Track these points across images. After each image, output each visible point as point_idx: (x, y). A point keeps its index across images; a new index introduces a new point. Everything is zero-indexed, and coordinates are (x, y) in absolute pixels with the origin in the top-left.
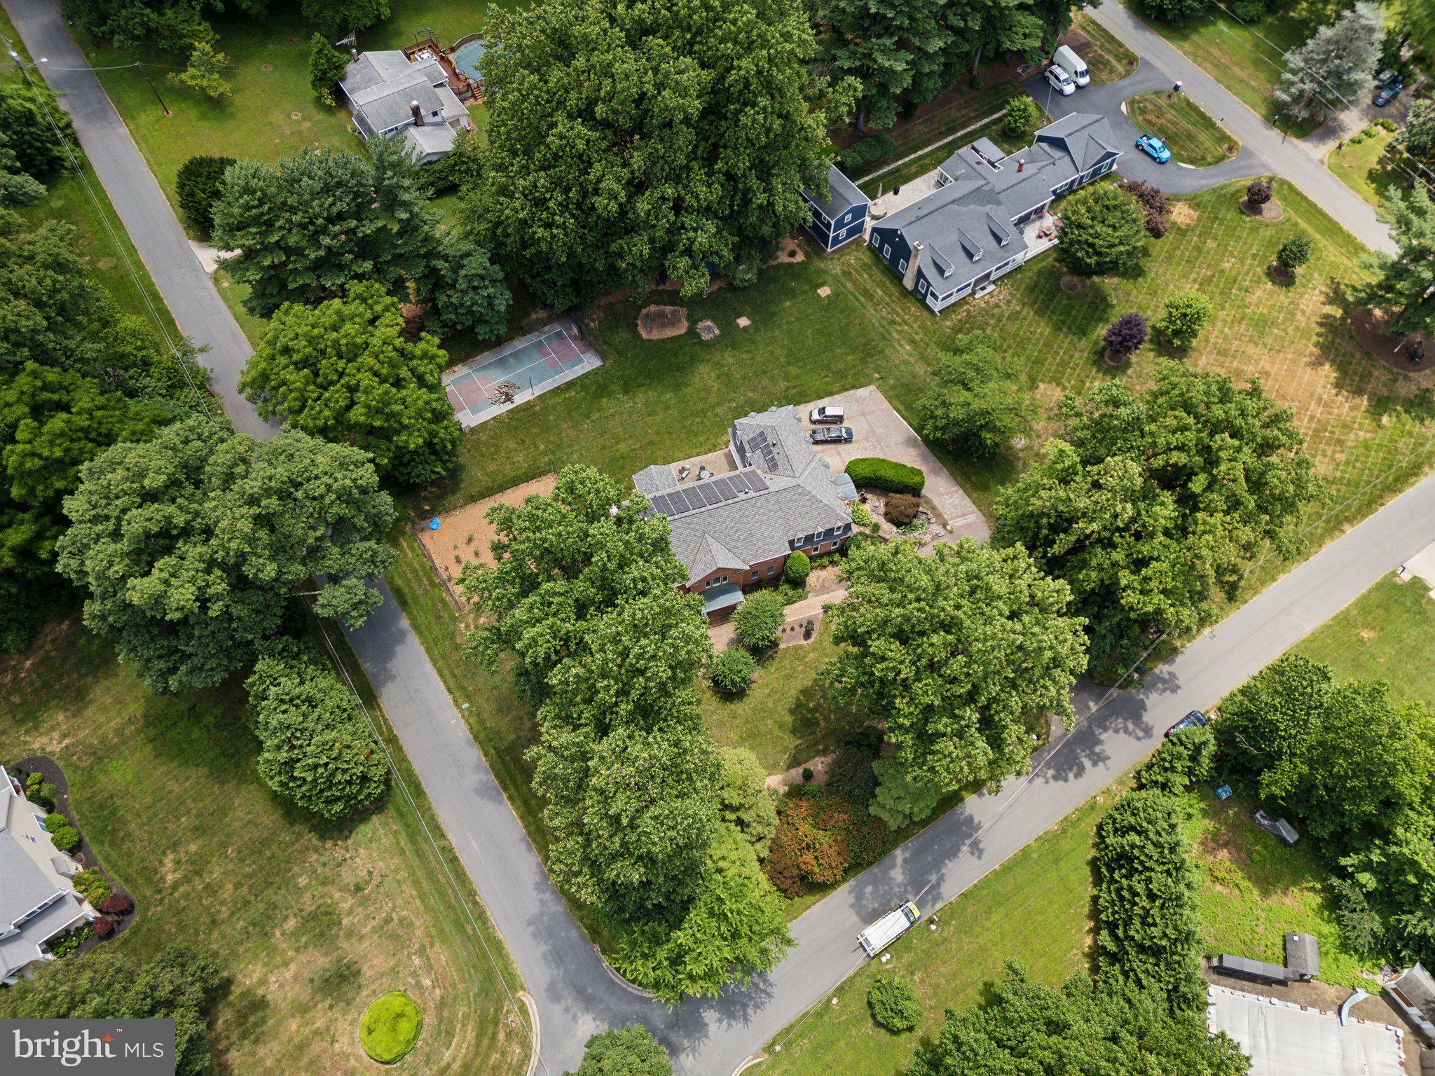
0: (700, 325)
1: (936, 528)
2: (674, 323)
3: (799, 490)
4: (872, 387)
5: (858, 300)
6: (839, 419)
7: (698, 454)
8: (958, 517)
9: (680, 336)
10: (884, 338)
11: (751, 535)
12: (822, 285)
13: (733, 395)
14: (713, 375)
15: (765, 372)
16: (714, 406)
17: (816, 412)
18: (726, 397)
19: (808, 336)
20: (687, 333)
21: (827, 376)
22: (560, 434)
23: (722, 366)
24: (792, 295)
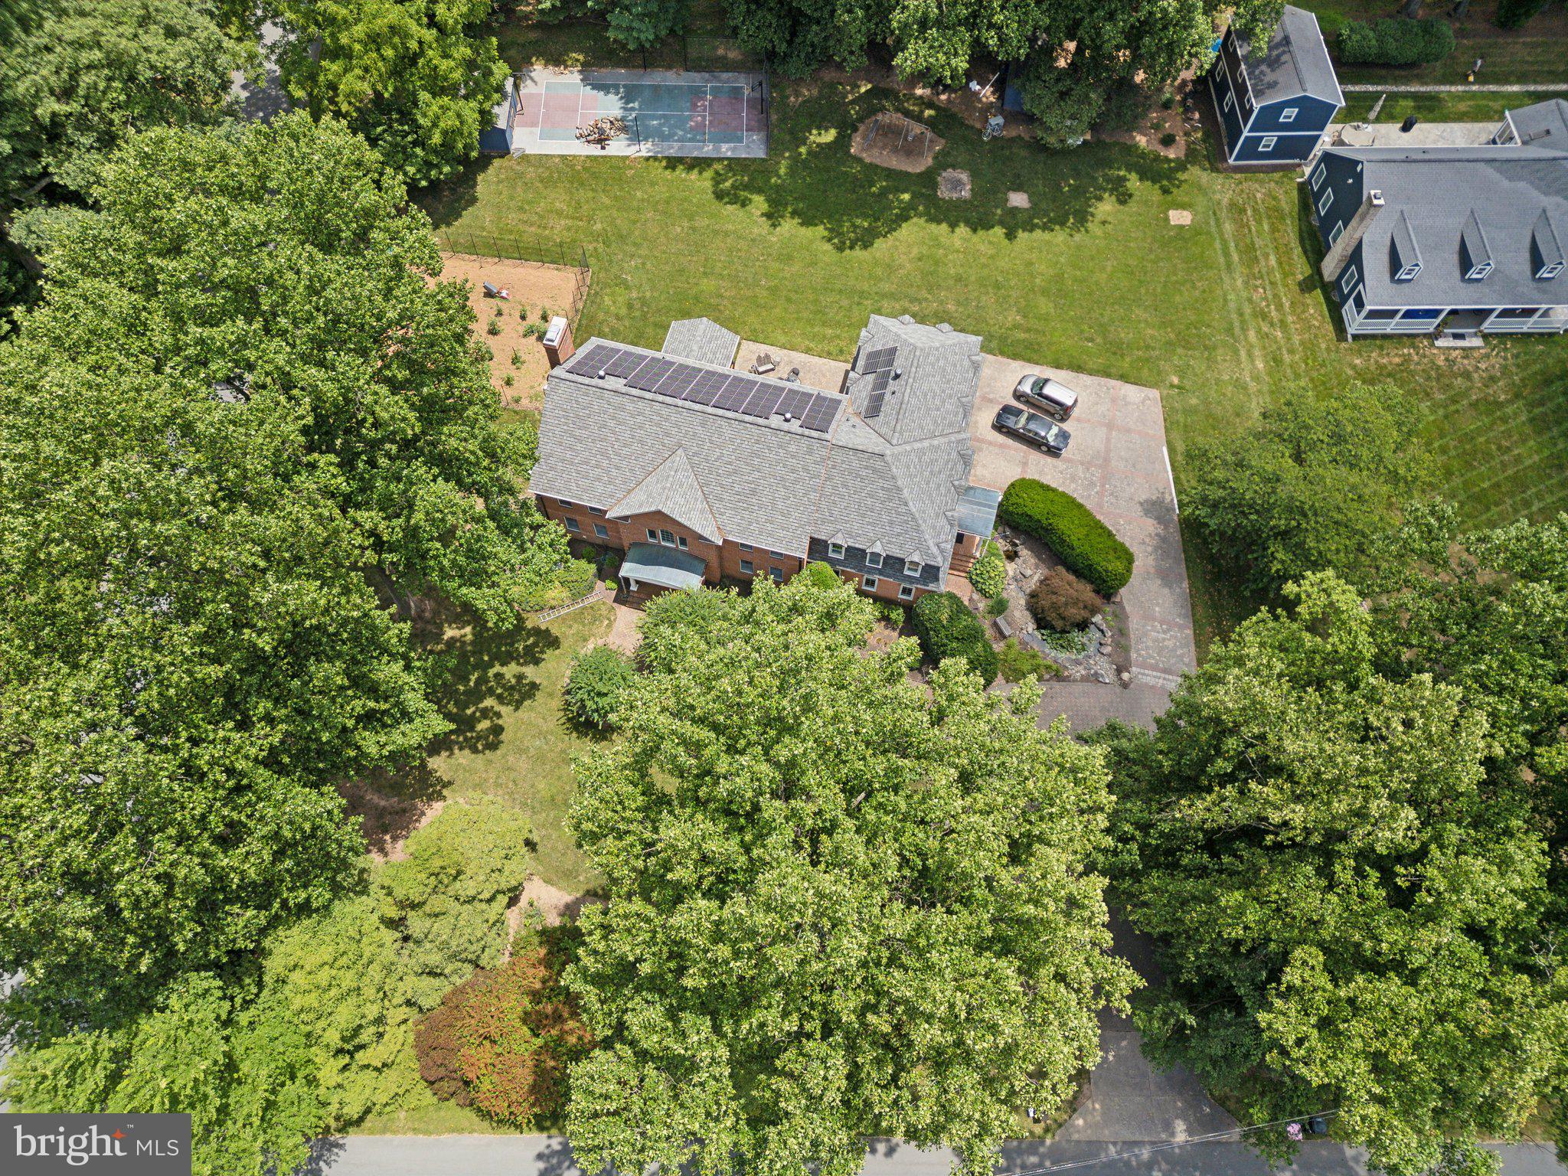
0: (949, 173)
1: (1104, 668)
2: (911, 150)
3: (879, 464)
4: (1154, 394)
5: (1226, 254)
6: (1062, 412)
7: (808, 351)
8: (1154, 668)
9: (908, 174)
10: (1229, 330)
11: (754, 492)
12: (1182, 206)
13: (924, 294)
14: (915, 251)
15: (998, 286)
16: (884, 296)
17: (1030, 381)
18: (912, 291)
19: (1104, 268)
20: (920, 175)
21: (1091, 340)
22: (635, 222)
23: (939, 245)
24: (1124, 198)
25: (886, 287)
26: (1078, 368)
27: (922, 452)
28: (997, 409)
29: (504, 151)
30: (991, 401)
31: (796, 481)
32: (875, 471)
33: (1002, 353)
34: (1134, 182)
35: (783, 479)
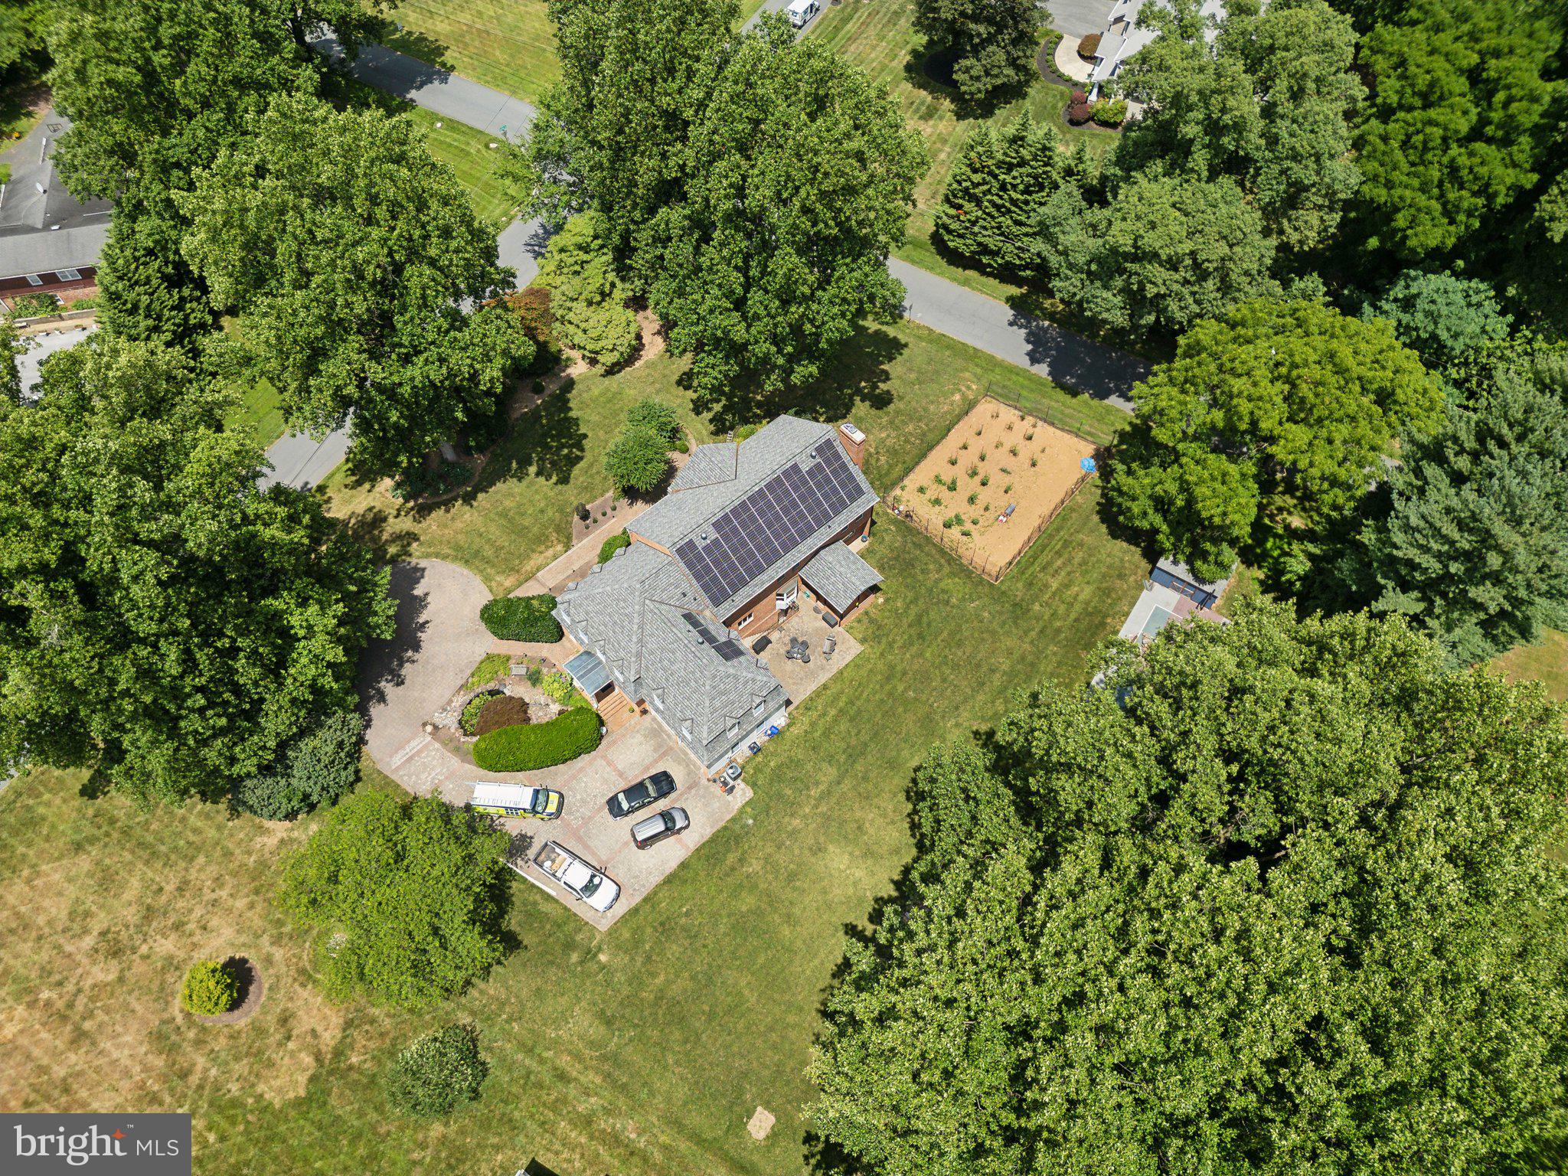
4: (605, 928)
8: (419, 752)
10: (616, 1060)
12: (771, 1136)
14: (870, 830)
15: (793, 877)
21: (687, 914)
22: (1026, 633)
23: (865, 855)
26: (669, 880)
30: (690, 788)
33: (725, 828)
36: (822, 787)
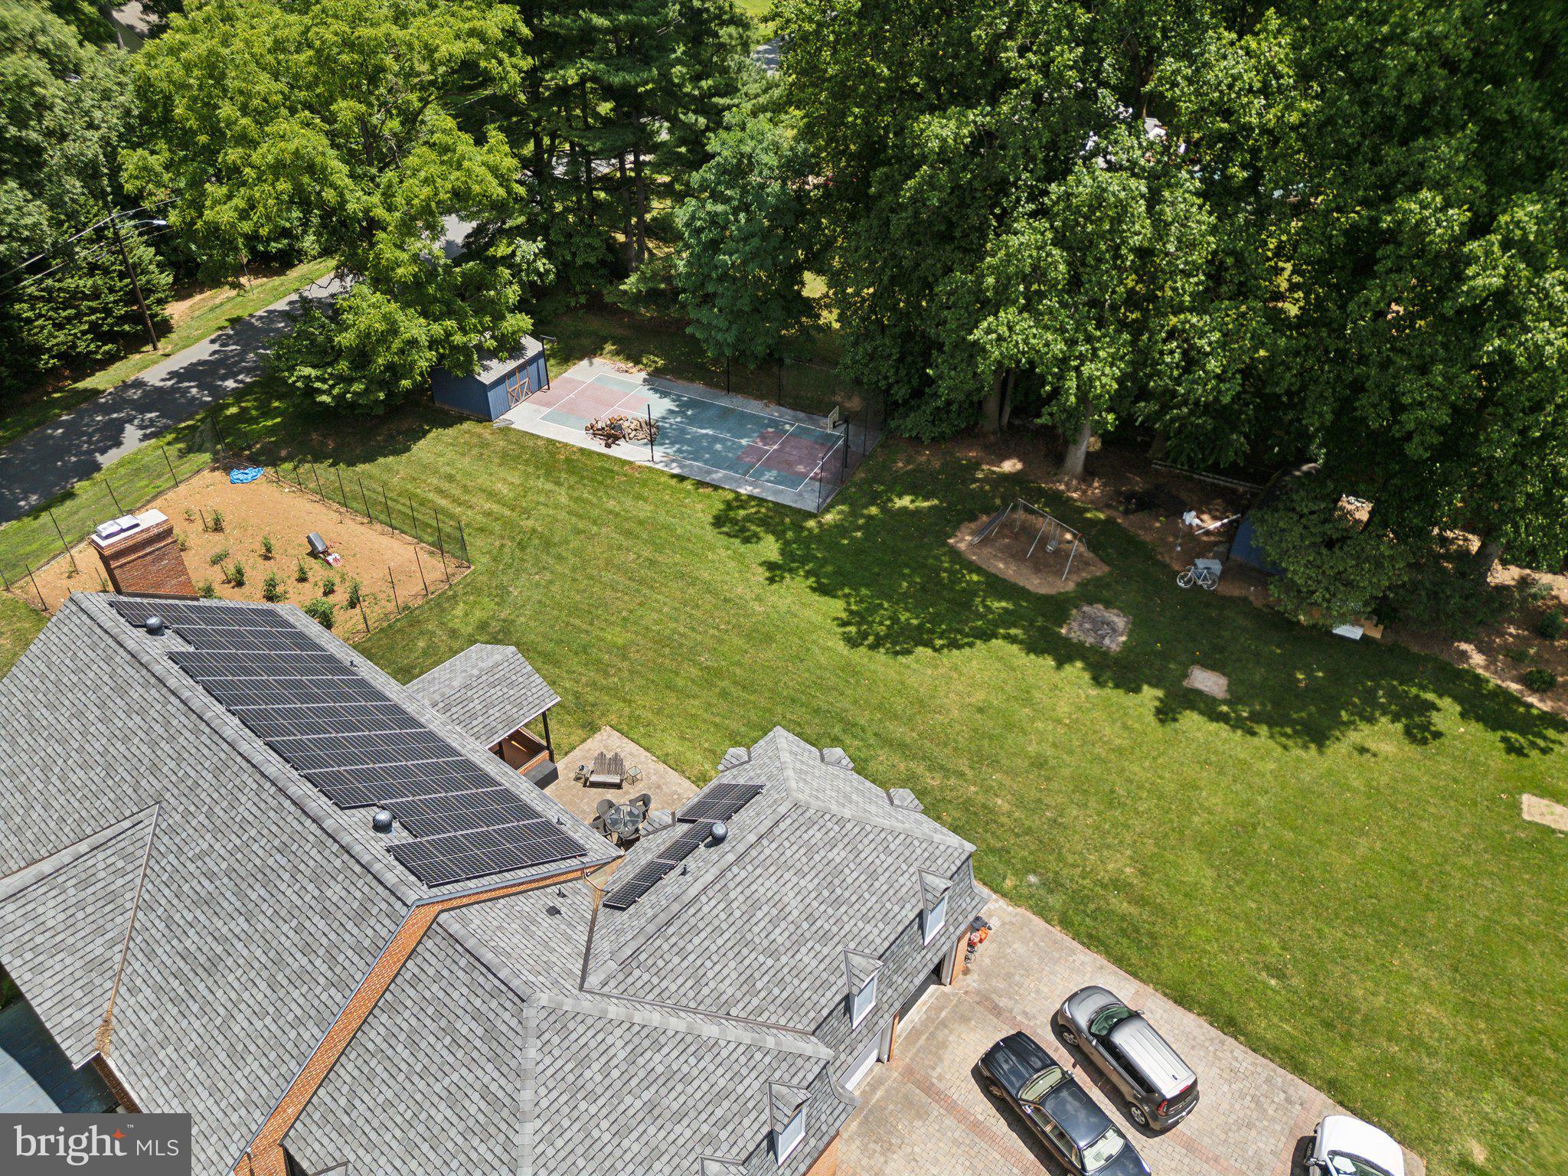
0: (1098, 610)
2: (1046, 564)
12: (1558, 794)
13: (963, 765)
14: (979, 696)
15: (1111, 800)
16: (887, 742)
17: (1095, 1003)
18: (941, 754)
19: (1348, 847)
20: (1046, 599)
21: (1280, 975)
22: (578, 532)
23: (1028, 701)
24: (1420, 733)
25: (897, 730)
26: (1230, 1025)
27: (655, 1038)
28: (1009, 1031)
29: (484, 416)
30: (997, 1011)
31: (300, 977)
32: (491, 1033)
34: (1447, 714)
35: (278, 962)
36: (920, 769)
